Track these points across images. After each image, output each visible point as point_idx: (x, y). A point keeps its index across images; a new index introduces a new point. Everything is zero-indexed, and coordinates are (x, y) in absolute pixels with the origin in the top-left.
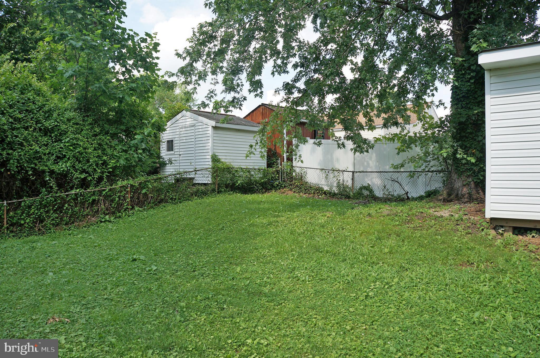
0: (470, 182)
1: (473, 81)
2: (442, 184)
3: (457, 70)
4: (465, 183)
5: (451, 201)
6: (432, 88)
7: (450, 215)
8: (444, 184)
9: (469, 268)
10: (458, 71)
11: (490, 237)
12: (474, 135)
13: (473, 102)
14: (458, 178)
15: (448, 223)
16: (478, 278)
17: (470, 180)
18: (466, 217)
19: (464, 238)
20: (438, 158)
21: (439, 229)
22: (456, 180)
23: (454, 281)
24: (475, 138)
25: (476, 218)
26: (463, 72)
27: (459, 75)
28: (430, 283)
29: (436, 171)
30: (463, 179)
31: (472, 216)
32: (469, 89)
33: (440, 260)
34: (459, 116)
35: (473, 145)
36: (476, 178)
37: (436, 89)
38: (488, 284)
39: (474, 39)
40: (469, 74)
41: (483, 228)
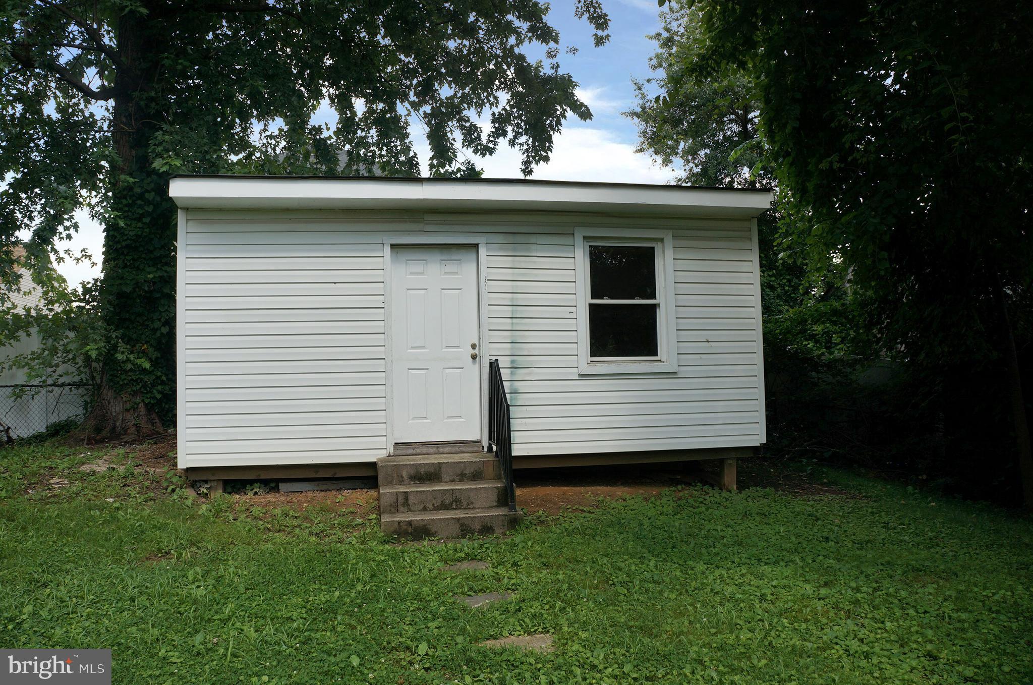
0: (138, 405)
1: (147, 220)
2: (81, 408)
3: (118, 195)
4: (128, 406)
5: (102, 441)
6: (67, 224)
7: (109, 469)
8: (85, 408)
9: (164, 562)
10: (120, 198)
11: (189, 502)
12: (145, 318)
13: (144, 259)
14: (115, 398)
15: (108, 483)
16: (183, 576)
17: (138, 400)
18: (139, 471)
19: (144, 509)
20: (74, 358)
21: (93, 498)
22: (112, 401)
23: (144, 589)
24: (146, 323)
25: (157, 470)
26: (130, 202)
27: (120, 206)
28: (99, 602)
29: (69, 384)
30: (124, 399)
31: (151, 466)
32: (140, 233)
33: (107, 556)
34: (120, 282)
35: (143, 337)
36: (148, 396)
37: (76, 227)
38: (202, 583)
39: (160, 149)
40: (140, 207)
41: (173, 487)
